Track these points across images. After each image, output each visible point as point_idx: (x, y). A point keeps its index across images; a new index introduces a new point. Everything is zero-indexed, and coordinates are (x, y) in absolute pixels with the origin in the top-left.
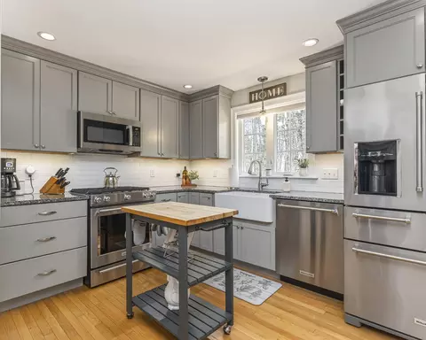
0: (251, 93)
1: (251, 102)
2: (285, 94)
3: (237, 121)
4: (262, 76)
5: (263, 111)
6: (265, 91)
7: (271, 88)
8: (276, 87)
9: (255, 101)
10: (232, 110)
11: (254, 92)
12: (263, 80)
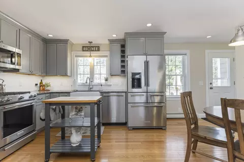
0: (83, 47)
1: (83, 51)
2: (99, 51)
3: (75, 59)
4: (90, 41)
5: (91, 56)
6: (90, 48)
7: (93, 47)
8: (95, 47)
9: (85, 51)
10: (72, 52)
11: (85, 47)
12: (90, 43)
